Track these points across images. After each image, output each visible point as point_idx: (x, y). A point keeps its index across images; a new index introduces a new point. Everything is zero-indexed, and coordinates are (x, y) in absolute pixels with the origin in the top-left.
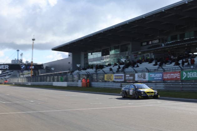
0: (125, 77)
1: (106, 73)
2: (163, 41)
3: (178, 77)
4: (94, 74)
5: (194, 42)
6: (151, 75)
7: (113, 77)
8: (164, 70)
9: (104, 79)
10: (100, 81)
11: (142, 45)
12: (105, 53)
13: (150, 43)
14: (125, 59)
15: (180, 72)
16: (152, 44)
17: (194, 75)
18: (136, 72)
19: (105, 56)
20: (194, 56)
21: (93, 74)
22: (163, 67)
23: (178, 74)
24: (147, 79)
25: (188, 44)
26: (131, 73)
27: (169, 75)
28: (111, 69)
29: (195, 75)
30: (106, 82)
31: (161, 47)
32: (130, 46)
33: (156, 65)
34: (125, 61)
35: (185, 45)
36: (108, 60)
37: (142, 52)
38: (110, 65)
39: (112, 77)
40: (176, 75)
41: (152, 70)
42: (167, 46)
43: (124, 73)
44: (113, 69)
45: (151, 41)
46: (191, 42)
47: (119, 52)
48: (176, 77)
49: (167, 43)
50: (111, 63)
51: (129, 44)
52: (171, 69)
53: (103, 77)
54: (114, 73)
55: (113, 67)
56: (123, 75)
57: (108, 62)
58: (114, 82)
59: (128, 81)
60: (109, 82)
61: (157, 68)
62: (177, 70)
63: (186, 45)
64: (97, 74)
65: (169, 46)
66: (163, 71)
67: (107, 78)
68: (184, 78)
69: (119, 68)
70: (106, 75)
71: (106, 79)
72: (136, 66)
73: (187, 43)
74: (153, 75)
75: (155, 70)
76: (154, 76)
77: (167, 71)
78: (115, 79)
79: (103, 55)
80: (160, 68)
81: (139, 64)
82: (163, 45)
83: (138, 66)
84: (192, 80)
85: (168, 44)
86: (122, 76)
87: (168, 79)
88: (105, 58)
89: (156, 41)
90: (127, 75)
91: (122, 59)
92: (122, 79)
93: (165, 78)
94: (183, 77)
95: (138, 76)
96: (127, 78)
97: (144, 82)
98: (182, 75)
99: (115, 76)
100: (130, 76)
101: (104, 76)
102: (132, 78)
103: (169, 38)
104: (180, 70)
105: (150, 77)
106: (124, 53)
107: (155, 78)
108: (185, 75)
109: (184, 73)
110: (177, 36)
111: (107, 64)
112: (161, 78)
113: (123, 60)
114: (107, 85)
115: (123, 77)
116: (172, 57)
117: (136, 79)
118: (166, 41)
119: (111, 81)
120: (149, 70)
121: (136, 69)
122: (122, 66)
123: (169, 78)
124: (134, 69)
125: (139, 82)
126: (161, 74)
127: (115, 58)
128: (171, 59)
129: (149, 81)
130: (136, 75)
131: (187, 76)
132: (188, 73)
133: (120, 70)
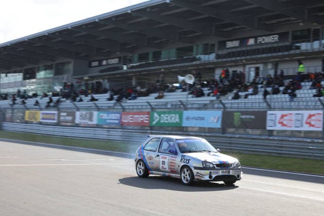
0: (59, 116)
1: (27, 109)
2: (126, 61)
3: (146, 120)
4: (8, 108)
5: (175, 65)
6: (101, 114)
7: (40, 115)
8: (124, 109)
9: (24, 118)
10: (18, 121)
11: (90, 66)
12: (29, 75)
13: (104, 63)
14: (61, 87)
15: (148, 113)
16: (108, 64)
17: (171, 118)
18: (78, 109)
19: (28, 81)
20: (174, 89)
21: (5, 109)
22: (123, 104)
23: (146, 116)
24: (95, 122)
25: (165, 69)
26: (69, 111)
27: (132, 117)
28: (37, 103)
29: (173, 119)
30: (27, 122)
31: (121, 71)
32: (70, 67)
33: (111, 99)
34: (61, 90)
35: (160, 69)
36: (32, 87)
37: (90, 77)
38: (35, 95)
39: (37, 116)
40: (142, 118)
41: (104, 108)
42: (131, 70)
43: (59, 110)
44: (40, 103)
45: (106, 59)
46: (171, 66)
47: (51, 76)
48: (142, 121)
49: (131, 65)
50: (39, 93)
51: (69, 63)
52: (135, 107)
53: (22, 114)
54: (41, 109)
55: (41, 99)
56: (56, 112)
57: (32, 90)
58: (41, 123)
59: (64, 124)
60: (32, 123)
61: (112, 105)
62: (144, 111)
63: (163, 70)
64: (13, 109)
65: (134, 70)
66: (121, 110)
67: (29, 117)
68: (154, 123)
69: (51, 101)
70: (27, 112)
71: (27, 119)
72: (78, 99)
73: (164, 67)
74: (105, 116)
75: (109, 107)
76: (108, 118)
77: (128, 110)
78: (43, 119)
79: (25, 78)
80: (118, 104)
81: (83, 97)
82: (125, 68)
83: (81, 100)
84: (168, 127)
85: (133, 67)
86: (54, 114)
87: (129, 124)
88: (29, 83)
89: (114, 61)
90: (62, 114)
91: (56, 86)
92: (54, 119)
93: (124, 121)
94: (154, 120)
95: (81, 116)
96: (62, 118)
97: (91, 126)
98: (151, 119)
99: (43, 114)
100: (67, 115)
101: (24, 113)
102: (70, 118)
103: (136, 57)
104: (149, 110)
105: (100, 119)
106: (60, 76)
107: (108, 121)
108: (157, 118)
109: (156, 115)
110: (148, 54)
111: (31, 94)
112: (117, 122)
113: (58, 88)
114: (28, 128)
115: (56, 117)
116: (138, 88)
117: (77, 121)
118: (131, 61)
119: (35, 122)
120: (100, 107)
121: (78, 104)
122: (55, 99)
123: (131, 121)
124: (74, 104)
125: (82, 125)
126: (118, 115)
127: (45, 84)
128: (136, 91)
129: (97, 125)
130: (78, 114)
131: (160, 120)
132: (163, 115)
133: (52, 104)
